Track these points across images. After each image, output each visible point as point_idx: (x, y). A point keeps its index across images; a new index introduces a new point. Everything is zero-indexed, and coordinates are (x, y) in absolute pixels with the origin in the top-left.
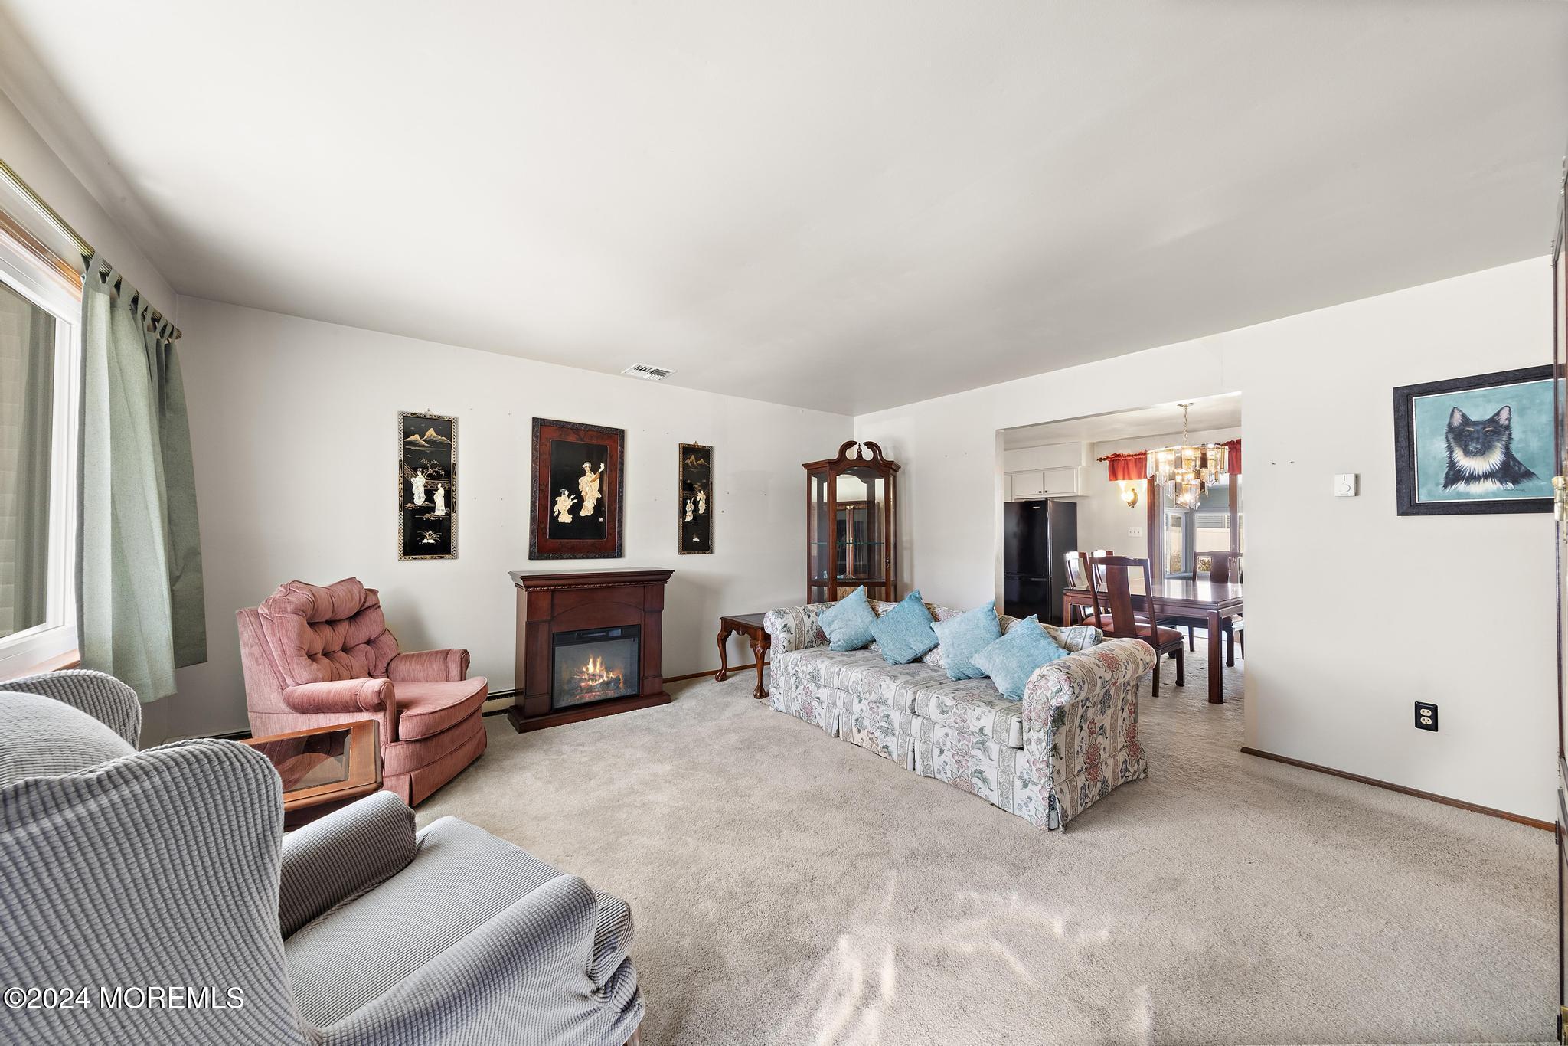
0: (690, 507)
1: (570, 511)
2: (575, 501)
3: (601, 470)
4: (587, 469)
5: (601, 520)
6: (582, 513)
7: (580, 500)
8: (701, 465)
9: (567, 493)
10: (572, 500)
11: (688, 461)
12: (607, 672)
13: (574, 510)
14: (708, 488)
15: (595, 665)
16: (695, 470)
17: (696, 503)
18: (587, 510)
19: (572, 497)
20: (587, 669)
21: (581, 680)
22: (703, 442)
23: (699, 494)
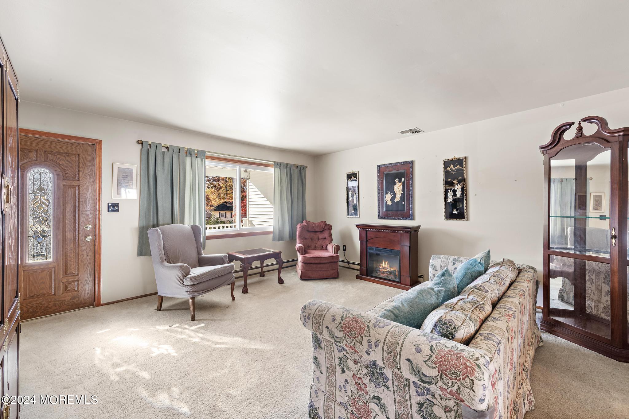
0: (450, 194)
1: (391, 200)
2: (393, 195)
3: (402, 181)
4: (397, 182)
5: (403, 203)
6: (396, 201)
7: (395, 195)
8: (457, 170)
9: (389, 192)
10: (392, 195)
11: (449, 169)
12: (390, 267)
13: (392, 199)
14: (463, 181)
15: (385, 264)
16: (453, 173)
17: (454, 192)
18: (398, 199)
19: (392, 194)
20: (382, 265)
21: (380, 268)
22: (459, 155)
23: (456, 186)
